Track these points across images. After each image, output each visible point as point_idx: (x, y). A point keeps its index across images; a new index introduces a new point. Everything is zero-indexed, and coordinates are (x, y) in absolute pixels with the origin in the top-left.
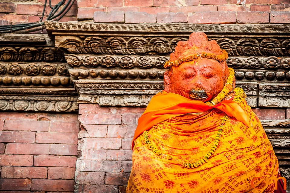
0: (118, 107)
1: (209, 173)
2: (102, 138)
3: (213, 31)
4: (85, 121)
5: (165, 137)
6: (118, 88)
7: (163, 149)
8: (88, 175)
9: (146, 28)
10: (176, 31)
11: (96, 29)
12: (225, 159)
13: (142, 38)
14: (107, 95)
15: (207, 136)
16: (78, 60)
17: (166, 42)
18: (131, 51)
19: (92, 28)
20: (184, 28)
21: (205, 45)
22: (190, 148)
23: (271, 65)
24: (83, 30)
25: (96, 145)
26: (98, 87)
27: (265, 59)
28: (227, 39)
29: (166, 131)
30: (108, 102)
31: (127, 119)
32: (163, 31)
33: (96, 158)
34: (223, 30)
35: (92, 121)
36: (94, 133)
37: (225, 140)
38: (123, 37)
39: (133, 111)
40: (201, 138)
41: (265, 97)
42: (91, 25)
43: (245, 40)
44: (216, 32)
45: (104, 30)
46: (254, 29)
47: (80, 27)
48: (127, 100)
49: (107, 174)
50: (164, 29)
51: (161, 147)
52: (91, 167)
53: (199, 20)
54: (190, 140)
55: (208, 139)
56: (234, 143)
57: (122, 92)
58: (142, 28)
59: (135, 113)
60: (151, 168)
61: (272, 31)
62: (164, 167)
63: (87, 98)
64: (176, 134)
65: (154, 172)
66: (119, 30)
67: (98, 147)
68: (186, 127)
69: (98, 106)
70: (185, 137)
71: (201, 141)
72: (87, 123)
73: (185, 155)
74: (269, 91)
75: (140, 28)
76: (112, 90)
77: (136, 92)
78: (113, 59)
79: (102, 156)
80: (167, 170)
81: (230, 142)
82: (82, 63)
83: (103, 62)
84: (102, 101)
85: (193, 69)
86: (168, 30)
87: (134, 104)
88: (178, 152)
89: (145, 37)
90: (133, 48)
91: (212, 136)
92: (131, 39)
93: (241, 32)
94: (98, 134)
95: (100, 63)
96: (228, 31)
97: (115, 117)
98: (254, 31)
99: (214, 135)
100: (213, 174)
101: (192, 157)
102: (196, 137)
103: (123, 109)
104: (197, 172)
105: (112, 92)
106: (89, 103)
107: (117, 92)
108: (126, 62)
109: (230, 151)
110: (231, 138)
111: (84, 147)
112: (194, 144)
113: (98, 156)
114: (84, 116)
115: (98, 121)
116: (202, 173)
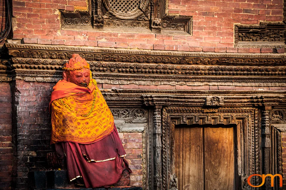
0: (33, 82)
1: (92, 119)
2: (27, 96)
3: (78, 51)
4: (19, 88)
5: (72, 103)
6: (33, 73)
7: (73, 108)
8: (23, 113)
9: (50, 48)
10: (62, 50)
11: (28, 48)
12: (98, 113)
13: (47, 52)
14: (29, 76)
15: (89, 103)
16: (18, 60)
17: (56, 54)
18: (40, 57)
19: (26, 47)
20: (66, 49)
21: (82, 62)
22: (83, 108)
23: (98, 65)
24: (22, 48)
25: (25, 99)
26: (25, 73)
27: (96, 62)
28: (82, 54)
29: (72, 100)
30: (29, 80)
31: (37, 87)
32: (57, 50)
33: (25, 105)
34: (82, 50)
35: (22, 88)
36: (24, 94)
37: (97, 105)
38: (38, 51)
39: (40, 84)
40: (87, 104)
41: (95, 78)
42: (26, 46)
43: (89, 54)
44: (79, 51)
45: (31, 48)
46: (94, 50)
47: (21, 46)
48: (37, 79)
49: (31, 112)
50: (57, 49)
51: (72, 107)
52: (23, 109)
53: (69, 44)
54: (83, 104)
55: (90, 104)
56: (100, 106)
57: (35, 75)
58: (48, 48)
59: (41, 84)
60: (72, 117)
61: (101, 52)
62: (76, 117)
63: (19, 78)
64: (76, 101)
65: (73, 119)
66: (38, 48)
67: (26, 100)
68: (79, 99)
69: (24, 81)
70: (80, 103)
71: (87, 105)
72: (20, 89)
73: (82, 111)
74: (96, 76)
75: (47, 48)
76: (31, 74)
77: (41, 75)
78: (33, 60)
79: (28, 104)
80: (77, 118)
81: (99, 106)
82: (19, 62)
83: (28, 62)
84: (27, 79)
85: (81, 73)
86: (59, 50)
87: (41, 81)
88: (79, 110)
89: (48, 52)
90: (41, 56)
91: (91, 103)
92: (42, 52)
93: (89, 51)
94: (25, 94)
95: (27, 62)
96: (83, 51)
97: (32, 86)
98: (94, 51)
99: (92, 102)
100: (94, 119)
101: (84, 112)
102: (85, 103)
103: (35, 83)
104: (88, 118)
105: (31, 75)
106: (20, 80)
107: (33, 75)
108: (38, 62)
109: (99, 109)
110: (99, 104)
111: (20, 100)
112: (84, 106)
113: (26, 104)
114: (18, 86)
115: (25, 88)
116: (90, 119)
